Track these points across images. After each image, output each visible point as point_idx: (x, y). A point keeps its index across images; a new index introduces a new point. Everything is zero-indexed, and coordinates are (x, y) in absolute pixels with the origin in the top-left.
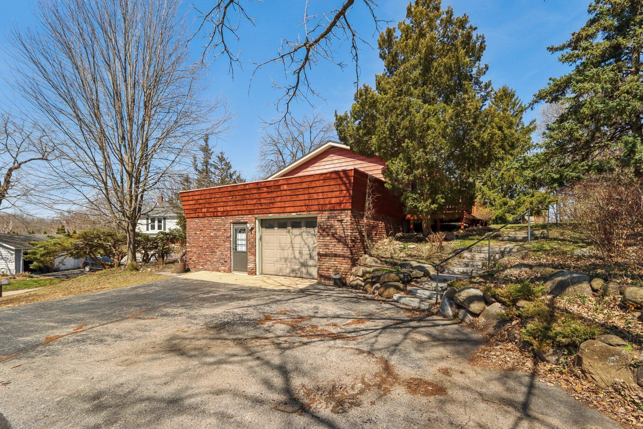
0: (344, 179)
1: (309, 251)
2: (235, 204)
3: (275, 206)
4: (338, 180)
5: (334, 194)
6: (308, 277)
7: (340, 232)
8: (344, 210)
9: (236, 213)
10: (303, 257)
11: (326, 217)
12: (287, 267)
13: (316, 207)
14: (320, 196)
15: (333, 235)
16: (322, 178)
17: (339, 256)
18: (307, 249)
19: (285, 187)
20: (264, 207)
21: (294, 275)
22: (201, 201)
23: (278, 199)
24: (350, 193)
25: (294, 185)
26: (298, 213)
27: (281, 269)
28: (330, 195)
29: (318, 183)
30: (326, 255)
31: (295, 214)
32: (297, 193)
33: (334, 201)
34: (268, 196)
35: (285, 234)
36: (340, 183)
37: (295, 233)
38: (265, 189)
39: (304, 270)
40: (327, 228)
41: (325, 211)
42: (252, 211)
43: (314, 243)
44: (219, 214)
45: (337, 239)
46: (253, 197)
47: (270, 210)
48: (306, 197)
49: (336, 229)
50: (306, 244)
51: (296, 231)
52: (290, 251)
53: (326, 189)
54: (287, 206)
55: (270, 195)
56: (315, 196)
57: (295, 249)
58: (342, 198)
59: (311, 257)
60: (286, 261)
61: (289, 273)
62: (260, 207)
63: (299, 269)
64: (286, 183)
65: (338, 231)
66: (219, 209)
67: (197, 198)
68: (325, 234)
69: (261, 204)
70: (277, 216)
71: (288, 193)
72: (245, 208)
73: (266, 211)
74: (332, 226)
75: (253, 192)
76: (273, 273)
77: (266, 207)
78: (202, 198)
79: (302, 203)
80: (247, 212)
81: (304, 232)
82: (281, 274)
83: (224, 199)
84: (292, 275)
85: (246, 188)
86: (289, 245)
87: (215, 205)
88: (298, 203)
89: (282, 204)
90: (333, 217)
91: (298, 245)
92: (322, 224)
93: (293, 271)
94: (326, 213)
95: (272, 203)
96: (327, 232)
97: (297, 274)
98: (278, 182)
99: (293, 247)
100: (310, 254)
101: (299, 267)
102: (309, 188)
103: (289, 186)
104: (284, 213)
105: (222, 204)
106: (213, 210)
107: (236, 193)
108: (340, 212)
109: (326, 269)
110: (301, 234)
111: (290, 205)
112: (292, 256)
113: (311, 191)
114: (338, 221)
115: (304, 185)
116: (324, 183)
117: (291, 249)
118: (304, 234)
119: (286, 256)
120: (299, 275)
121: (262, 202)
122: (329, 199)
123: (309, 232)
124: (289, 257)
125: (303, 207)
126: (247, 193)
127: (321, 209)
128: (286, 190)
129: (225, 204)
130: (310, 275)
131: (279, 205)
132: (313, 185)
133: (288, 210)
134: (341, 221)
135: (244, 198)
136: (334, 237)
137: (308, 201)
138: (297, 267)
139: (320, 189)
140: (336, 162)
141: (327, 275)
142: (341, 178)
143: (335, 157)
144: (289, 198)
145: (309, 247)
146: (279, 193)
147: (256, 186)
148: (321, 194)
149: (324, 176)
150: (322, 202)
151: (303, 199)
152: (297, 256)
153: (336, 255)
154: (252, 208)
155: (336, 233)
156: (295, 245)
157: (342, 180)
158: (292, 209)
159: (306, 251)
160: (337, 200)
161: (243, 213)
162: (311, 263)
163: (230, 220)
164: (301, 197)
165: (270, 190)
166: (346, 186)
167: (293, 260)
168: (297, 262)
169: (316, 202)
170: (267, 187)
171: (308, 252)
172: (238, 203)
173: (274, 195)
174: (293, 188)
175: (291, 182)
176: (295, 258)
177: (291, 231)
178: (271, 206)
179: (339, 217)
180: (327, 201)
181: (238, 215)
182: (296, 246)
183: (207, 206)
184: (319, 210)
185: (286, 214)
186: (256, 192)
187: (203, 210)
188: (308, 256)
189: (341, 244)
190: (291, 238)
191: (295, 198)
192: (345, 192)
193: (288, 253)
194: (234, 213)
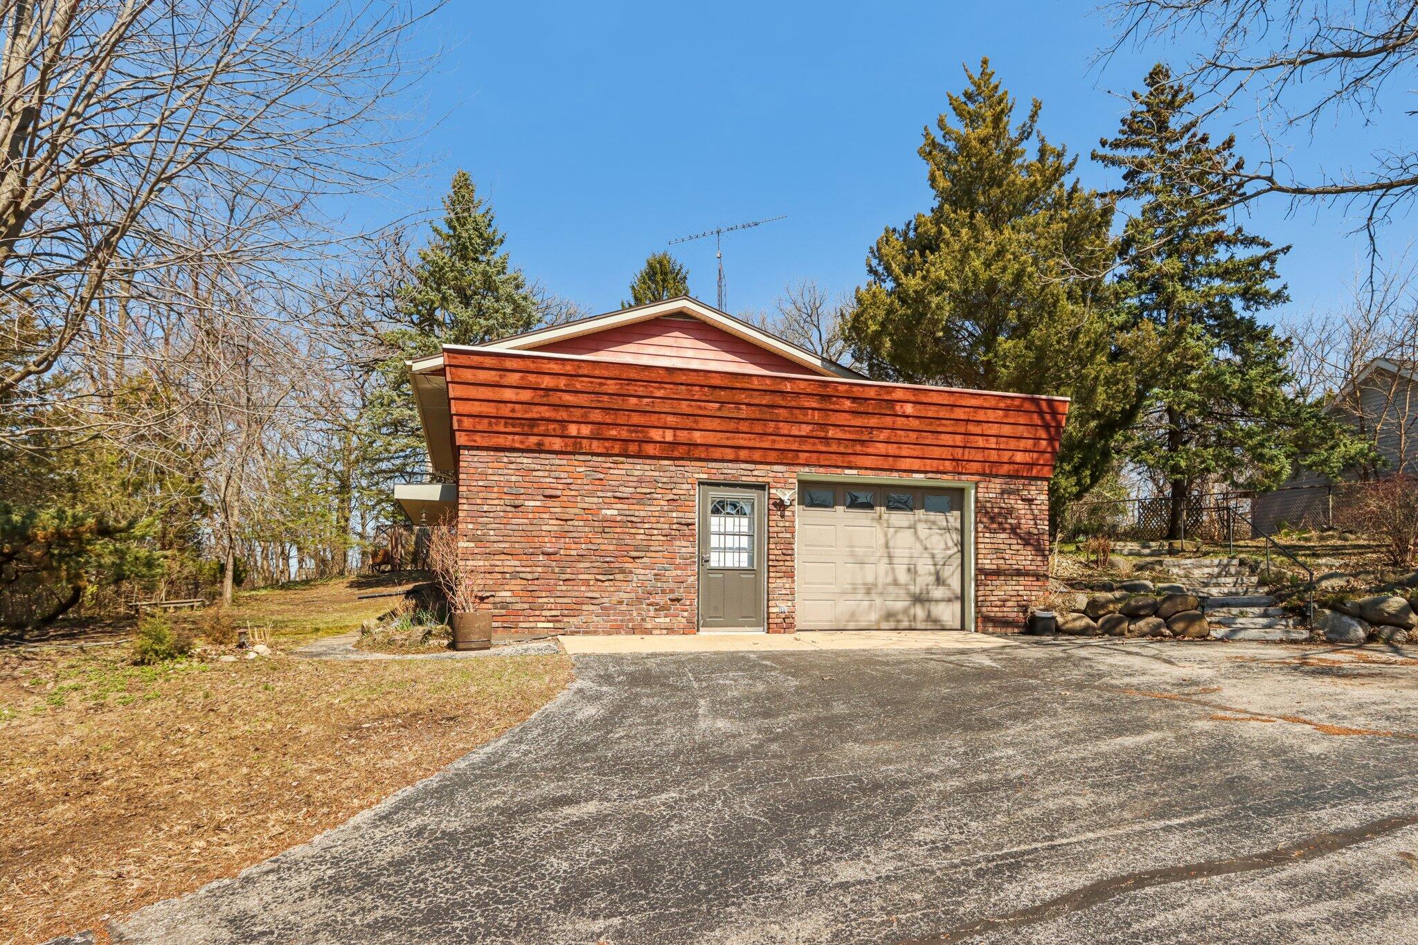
0: (1048, 417)
1: (935, 565)
2: (732, 425)
3: (870, 450)
4: (1035, 416)
5: (1023, 444)
6: (930, 625)
7: (1027, 524)
8: (1036, 478)
9: (730, 454)
10: (919, 580)
11: (998, 491)
12: (871, 606)
13: (975, 467)
14: (992, 443)
15: (1014, 530)
16: (1002, 405)
17: (1026, 574)
18: (930, 561)
19: (909, 409)
20: (834, 448)
21: (892, 625)
22: (568, 398)
23: (883, 436)
24: (1053, 448)
25: (932, 408)
26: (930, 475)
27: (853, 614)
28: (1013, 444)
29: (991, 415)
30: (997, 573)
31: (922, 476)
32: (940, 429)
33: (1019, 457)
34: (853, 423)
35: (868, 522)
36: (1039, 422)
37: (897, 524)
38: (847, 404)
39: (920, 612)
40: (1000, 514)
41: (996, 476)
42: (790, 455)
43: (947, 548)
44: (650, 449)
45: (1021, 538)
46: (801, 418)
47: (852, 458)
48: (959, 440)
49: (1018, 518)
50: (926, 549)
51: (899, 518)
52: (883, 566)
53: (1006, 430)
54: (904, 453)
55: (858, 421)
56: (981, 442)
57: (896, 561)
58: (1035, 455)
59: (939, 581)
60: (868, 592)
61: (878, 622)
62: (823, 448)
63: (905, 611)
64: (912, 398)
65: (1023, 521)
66: (656, 435)
67: (547, 382)
68: (995, 526)
69: (826, 440)
70: (870, 477)
71: (915, 423)
72: (766, 445)
73: (839, 460)
74: (1010, 511)
75: (807, 404)
76: (826, 625)
77: (842, 449)
78: (579, 386)
79: (946, 453)
80: (772, 456)
81: (919, 521)
82: (852, 625)
83: (684, 407)
84: (884, 625)
85: (782, 388)
86: (881, 551)
87: (636, 419)
88: (937, 452)
89: (892, 449)
90: (1010, 492)
91: (906, 553)
92: (988, 505)
93: (889, 616)
94: (997, 480)
95: (862, 442)
96: (1000, 524)
97: (898, 621)
98: (890, 393)
99: (890, 557)
100: (937, 573)
101: (907, 603)
102: (968, 421)
103: (918, 406)
104: (891, 470)
105: (671, 420)
106: (624, 434)
107: (742, 397)
108: (1026, 482)
109: (999, 603)
110: (913, 527)
111: (915, 454)
112: (889, 579)
113: (972, 428)
114: (1023, 500)
115: (960, 414)
116: (1006, 416)
117: (886, 560)
118: (920, 527)
119: (870, 579)
120: (905, 624)
121: (831, 434)
122: (1010, 453)
123: (934, 523)
124: (880, 581)
125: (947, 463)
126: (783, 403)
127: (987, 471)
128: (908, 417)
129: (689, 422)
130: (936, 621)
131: (882, 448)
132: (981, 416)
133: (905, 463)
134: (1030, 501)
135: (768, 416)
136: (1016, 534)
137: (960, 450)
138: (899, 605)
139: (994, 429)
140: (690, 353)
141: (1000, 614)
142: (1041, 413)
143: (689, 342)
144: (913, 435)
145: (933, 557)
146: (888, 421)
147: (821, 391)
148: (993, 440)
149: (1009, 402)
150: (994, 456)
151: (950, 443)
152: (903, 577)
153: (1018, 573)
154: (795, 447)
155: (1019, 525)
156: (897, 552)
157: (1043, 419)
158: (917, 464)
159: (925, 568)
160: (1027, 458)
161: (757, 456)
162: (938, 593)
163: (698, 472)
164: (947, 439)
165: (862, 409)
166: (1048, 432)
167: (891, 589)
168: (902, 592)
169: (979, 457)
170: (854, 399)
171: (932, 568)
172: (744, 426)
173: (873, 422)
174: (930, 414)
175: (925, 400)
176: (896, 583)
177: (885, 516)
178: (858, 448)
179: (1025, 493)
180: (1006, 456)
181: (736, 461)
182: (901, 553)
183: (597, 416)
184: (983, 474)
185: (895, 474)
186: (814, 405)
187: (573, 430)
188: (932, 579)
189: (1029, 548)
190: (886, 535)
191: (930, 439)
192: (1044, 443)
193: (877, 572)
194: (717, 453)
